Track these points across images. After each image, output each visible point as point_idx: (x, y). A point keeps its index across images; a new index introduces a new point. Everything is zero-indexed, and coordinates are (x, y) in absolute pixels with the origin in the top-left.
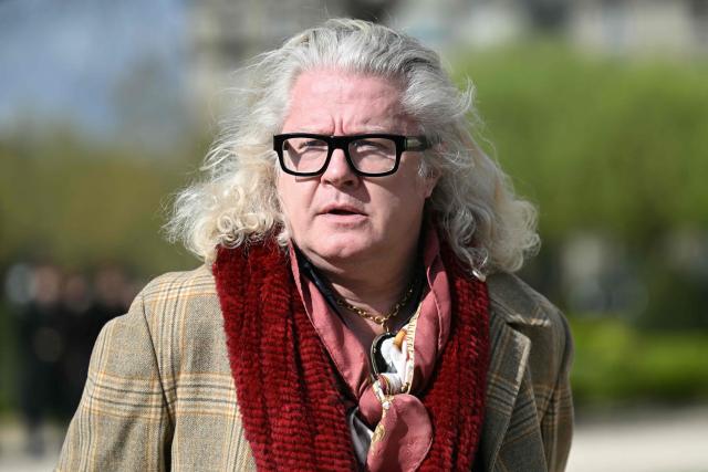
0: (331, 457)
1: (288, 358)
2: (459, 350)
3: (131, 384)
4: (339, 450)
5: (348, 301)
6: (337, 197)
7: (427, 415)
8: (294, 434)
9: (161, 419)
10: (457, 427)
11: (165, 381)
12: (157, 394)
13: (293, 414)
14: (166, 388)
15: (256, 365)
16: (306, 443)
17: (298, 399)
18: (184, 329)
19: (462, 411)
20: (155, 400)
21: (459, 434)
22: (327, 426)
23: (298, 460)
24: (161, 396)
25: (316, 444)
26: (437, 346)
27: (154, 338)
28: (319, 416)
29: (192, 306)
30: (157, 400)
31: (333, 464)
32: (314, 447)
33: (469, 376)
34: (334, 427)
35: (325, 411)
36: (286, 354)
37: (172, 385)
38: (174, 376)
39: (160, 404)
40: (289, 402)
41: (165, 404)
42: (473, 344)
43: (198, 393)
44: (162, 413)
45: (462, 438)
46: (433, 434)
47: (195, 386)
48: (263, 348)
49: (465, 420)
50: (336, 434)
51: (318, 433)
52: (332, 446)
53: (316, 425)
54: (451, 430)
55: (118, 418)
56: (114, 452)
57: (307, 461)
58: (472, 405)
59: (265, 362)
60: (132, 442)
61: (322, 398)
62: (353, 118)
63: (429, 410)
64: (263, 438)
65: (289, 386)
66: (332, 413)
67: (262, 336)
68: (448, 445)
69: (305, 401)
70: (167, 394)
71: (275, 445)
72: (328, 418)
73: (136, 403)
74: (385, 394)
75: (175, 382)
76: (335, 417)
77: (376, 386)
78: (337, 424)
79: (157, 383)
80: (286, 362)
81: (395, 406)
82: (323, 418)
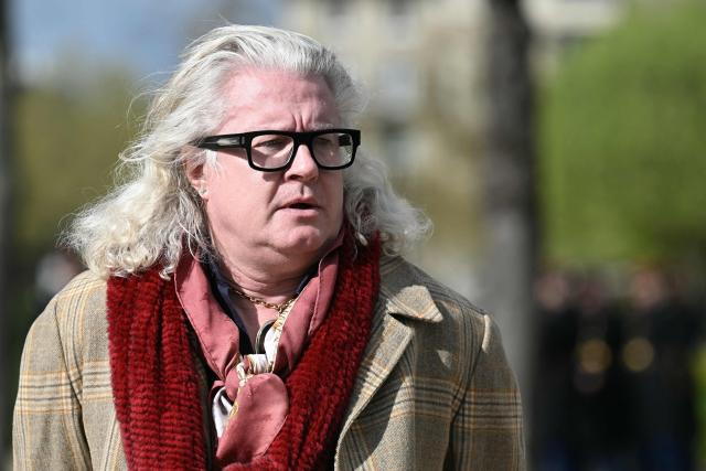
0: (173, 432)
1: (148, 341)
2: (328, 334)
3: (45, 379)
4: (182, 426)
5: (245, 291)
6: (302, 192)
7: (285, 393)
8: (144, 412)
9: (73, 410)
10: (312, 406)
11: (71, 372)
12: (66, 384)
13: (145, 393)
14: (73, 379)
15: (124, 348)
16: (153, 421)
17: (152, 380)
18: (83, 320)
19: (320, 391)
20: (65, 391)
21: (313, 412)
22: (173, 403)
23: (145, 436)
24: (69, 387)
25: (162, 421)
26: (308, 329)
27: (61, 332)
28: (169, 395)
29: (91, 299)
30: (66, 391)
31: (174, 439)
32: (160, 424)
33: (333, 358)
34: (180, 405)
35: (173, 389)
36: (146, 337)
37: (78, 376)
38: (77, 366)
39: (69, 394)
40: (143, 382)
41: (74, 395)
42: (344, 328)
43: (95, 380)
44: (73, 404)
45: (315, 416)
46: (288, 412)
47: (92, 374)
48: (132, 333)
49: (321, 399)
50: (180, 411)
51: (166, 410)
52: (175, 422)
53: (165, 403)
54: (305, 408)
55: (40, 414)
56: (43, 448)
57: (152, 437)
58: (332, 385)
59: (131, 347)
60: (55, 436)
61: (174, 377)
62: (311, 116)
63: (288, 389)
64: (125, 416)
65: (145, 367)
66: (180, 391)
67: (133, 321)
68: (300, 422)
69: (160, 381)
70: (74, 385)
71: (131, 424)
72: (175, 396)
73: (50, 396)
74: (246, 372)
75: (80, 372)
76: (182, 394)
77: (240, 368)
78: (182, 402)
79: (64, 374)
80: (145, 345)
81: (250, 385)
82: (171, 397)
